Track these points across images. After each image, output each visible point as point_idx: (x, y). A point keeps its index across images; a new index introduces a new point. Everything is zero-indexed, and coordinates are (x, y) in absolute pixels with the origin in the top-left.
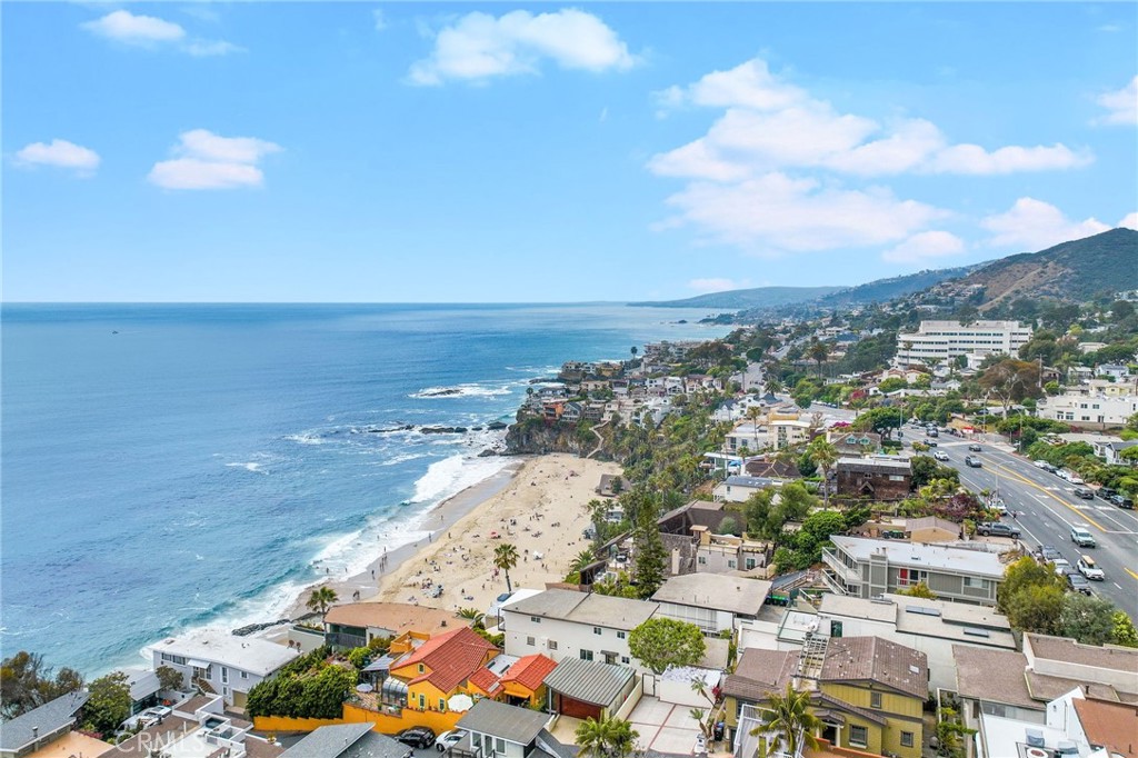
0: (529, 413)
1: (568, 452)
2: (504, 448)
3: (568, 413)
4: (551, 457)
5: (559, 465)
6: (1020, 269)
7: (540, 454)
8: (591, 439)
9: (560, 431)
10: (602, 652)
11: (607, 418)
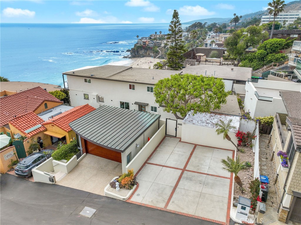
0: (138, 45)
1: (150, 57)
2: (130, 56)
3: (150, 44)
4: (144, 58)
5: (147, 60)
6: (294, 6)
7: (141, 57)
8: (157, 52)
9: (147, 50)
10: (136, 103)
11: (163, 45)
